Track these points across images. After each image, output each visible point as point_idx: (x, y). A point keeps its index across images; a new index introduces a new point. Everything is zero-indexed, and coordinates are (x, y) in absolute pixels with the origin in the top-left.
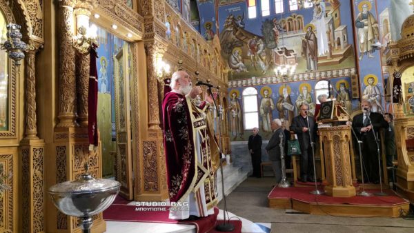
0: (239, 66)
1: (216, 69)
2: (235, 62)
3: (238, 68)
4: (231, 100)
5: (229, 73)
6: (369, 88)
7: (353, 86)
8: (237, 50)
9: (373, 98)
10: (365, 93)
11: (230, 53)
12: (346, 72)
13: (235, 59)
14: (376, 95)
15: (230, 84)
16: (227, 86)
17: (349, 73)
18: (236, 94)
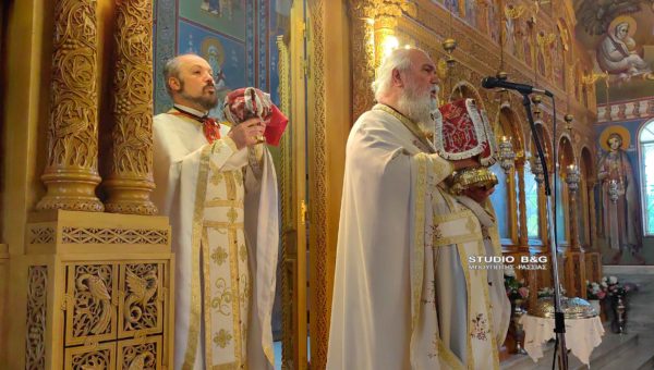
0: (629, 63)
1: (563, 73)
2: (616, 54)
3: (625, 71)
4: (607, 154)
5: (600, 83)
8: (624, 23)
11: (604, 33)
13: (618, 47)
15: (602, 112)
16: (593, 118)
18: (619, 137)
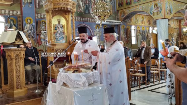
6: (28, 25)
7: (19, 23)
9: (30, 32)
10: (26, 28)
12: (15, 13)
14: (32, 30)
17: (17, 14)
